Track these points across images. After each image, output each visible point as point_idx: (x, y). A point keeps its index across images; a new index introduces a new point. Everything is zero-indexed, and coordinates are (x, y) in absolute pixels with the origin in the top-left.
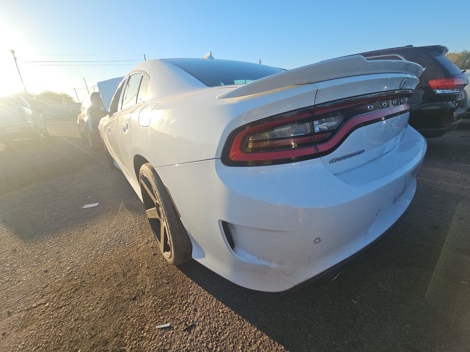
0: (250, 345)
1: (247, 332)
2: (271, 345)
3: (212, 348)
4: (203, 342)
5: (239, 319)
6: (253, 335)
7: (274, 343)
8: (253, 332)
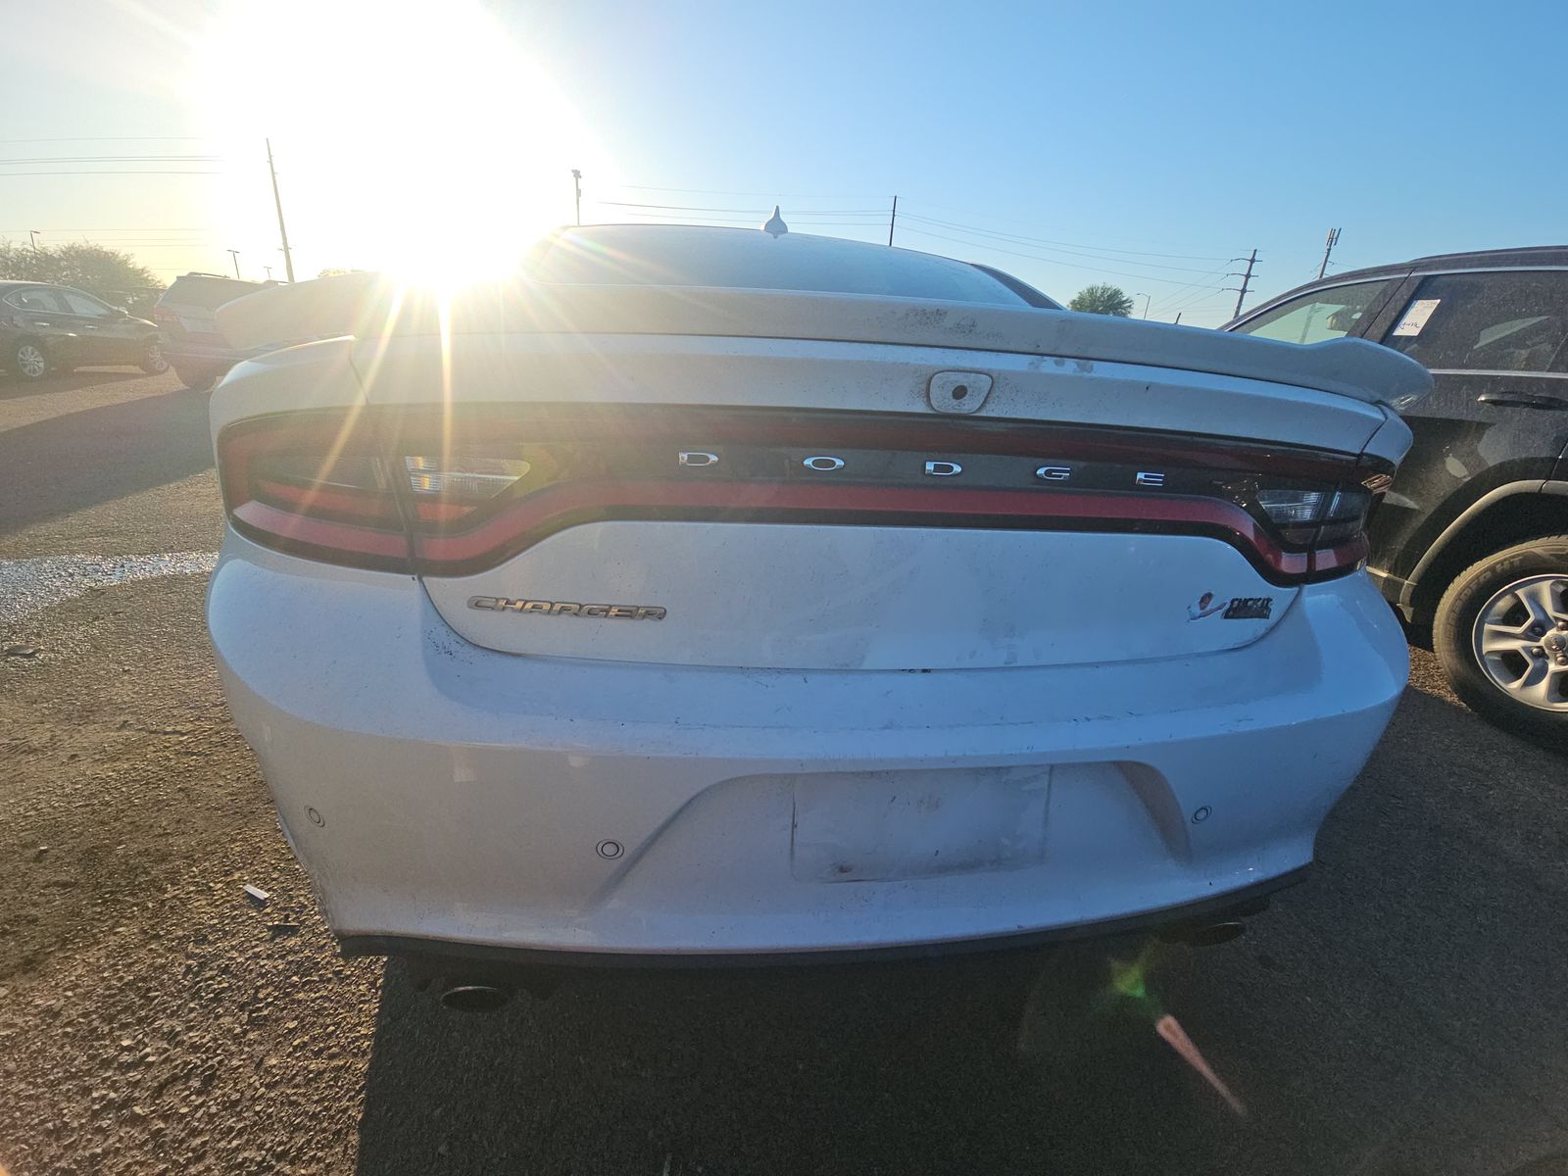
0: (318, 1054)
1: (348, 1023)
2: (348, 1091)
3: (261, 1000)
4: (262, 976)
5: (373, 984)
6: (349, 1040)
7: (359, 1092)
8: (359, 1032)
